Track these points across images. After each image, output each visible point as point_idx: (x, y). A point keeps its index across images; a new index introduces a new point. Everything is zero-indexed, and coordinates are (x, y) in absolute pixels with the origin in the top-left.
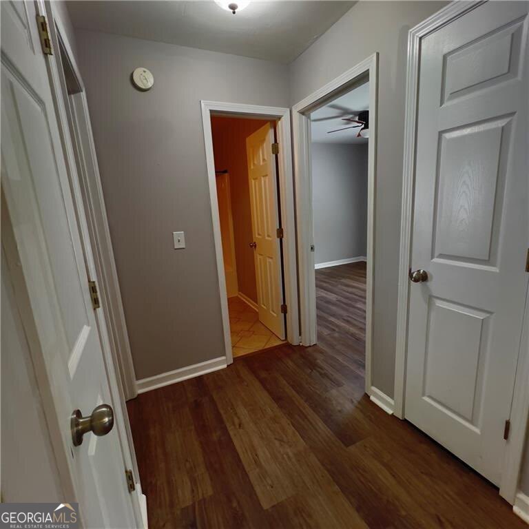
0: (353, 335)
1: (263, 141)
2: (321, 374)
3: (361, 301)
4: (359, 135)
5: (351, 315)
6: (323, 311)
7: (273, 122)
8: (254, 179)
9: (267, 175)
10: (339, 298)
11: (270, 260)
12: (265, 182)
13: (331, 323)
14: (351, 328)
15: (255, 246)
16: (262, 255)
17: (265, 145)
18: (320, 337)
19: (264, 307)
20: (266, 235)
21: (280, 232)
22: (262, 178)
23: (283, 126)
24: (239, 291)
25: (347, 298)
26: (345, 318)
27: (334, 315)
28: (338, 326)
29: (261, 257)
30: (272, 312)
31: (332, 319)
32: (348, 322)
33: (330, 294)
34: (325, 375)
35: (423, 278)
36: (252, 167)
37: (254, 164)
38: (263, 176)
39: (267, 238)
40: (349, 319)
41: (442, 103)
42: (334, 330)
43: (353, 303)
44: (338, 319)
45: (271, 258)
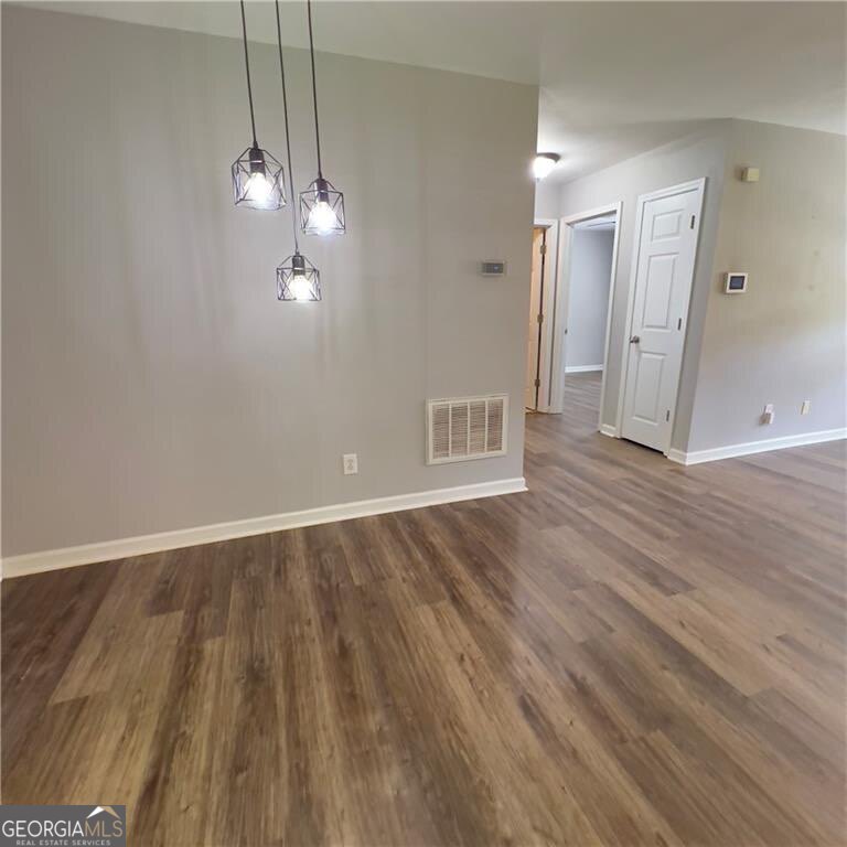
35: (636, 341)
41: (652, 240)
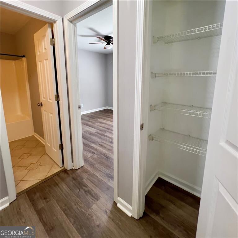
0: (105, 155)
1: (44, 36)
2: (85, 191)
3: (108, 131)
4: (105, 48)
5: (103, 141)
6: (88, 140)
7: (51, 24)
8: (40, 62)
9: (47, 59)
10: (97, 130)
11: (52, 115)
12: (46, 63)
13: (92, 148)
14: (103, 150)
15: (42, 105)
16: (46, 111)
17: (45, 39)
18: (85, 160)
19: (49, 145)
20: (48, 98)
21: (57, 97)
22: (45, 61)
23: (58, 27)
24: (35, 132)
25: (101, 130)
26: (100, 144)
27: (94, 143)
28: (96, 150)
29: (46, 113)
30: (53, 149)
31: (93, 145)
32: (101, 145)
33: (92, 128)
34: (89, 192)
36: (38, 54)
37: (39, 51)
38: (45, 60)
39: (49, 100)
40: (102, 144)
42: (94, 153)
43: (104, 133)
44: (96, 144)
45: (52, 114)
